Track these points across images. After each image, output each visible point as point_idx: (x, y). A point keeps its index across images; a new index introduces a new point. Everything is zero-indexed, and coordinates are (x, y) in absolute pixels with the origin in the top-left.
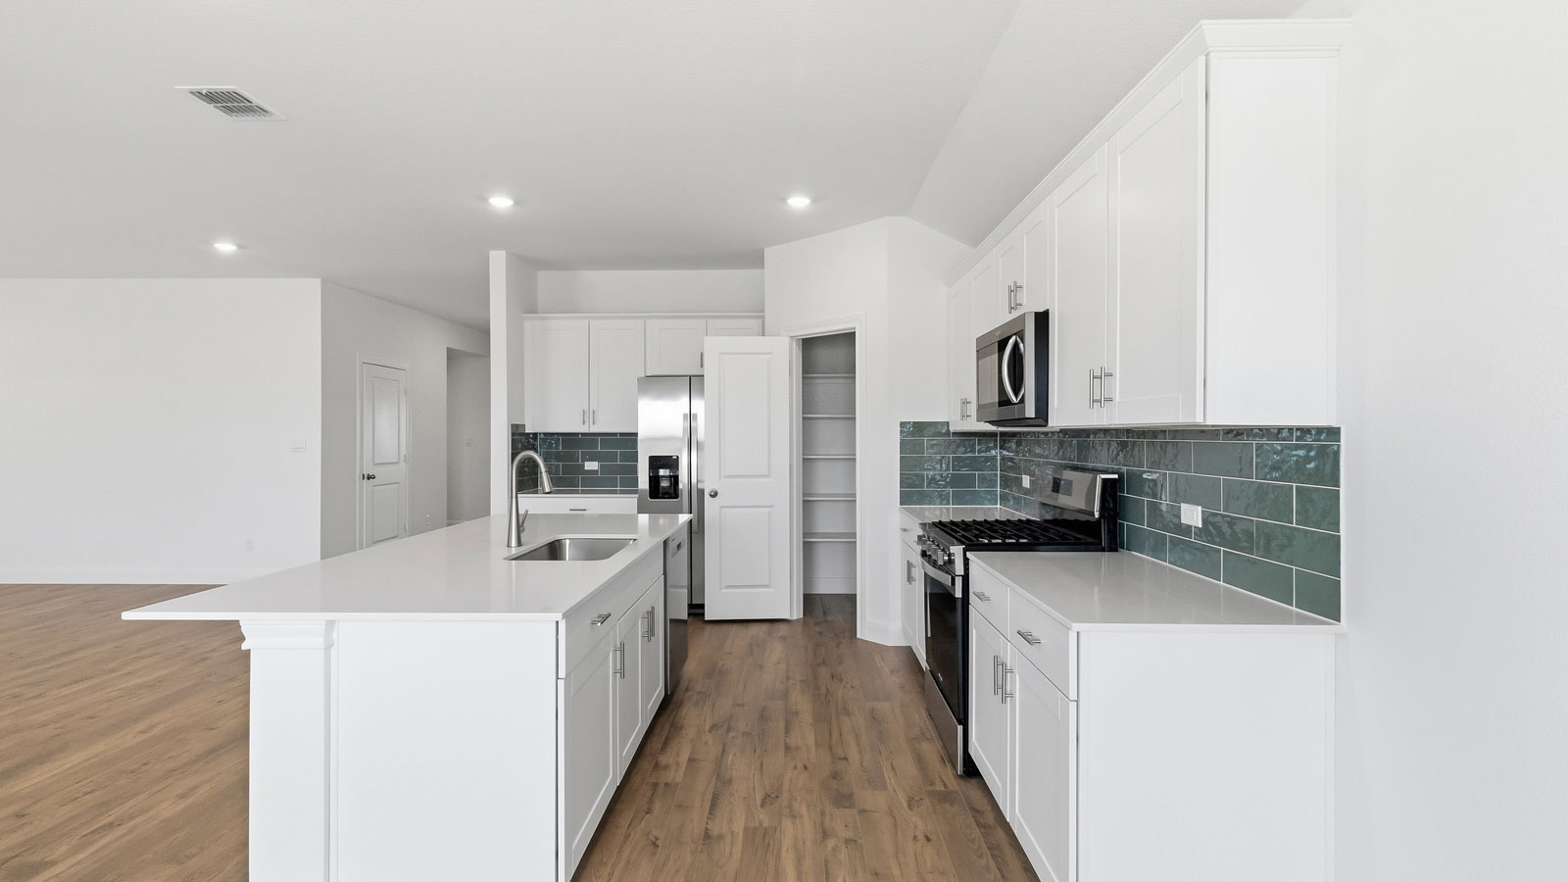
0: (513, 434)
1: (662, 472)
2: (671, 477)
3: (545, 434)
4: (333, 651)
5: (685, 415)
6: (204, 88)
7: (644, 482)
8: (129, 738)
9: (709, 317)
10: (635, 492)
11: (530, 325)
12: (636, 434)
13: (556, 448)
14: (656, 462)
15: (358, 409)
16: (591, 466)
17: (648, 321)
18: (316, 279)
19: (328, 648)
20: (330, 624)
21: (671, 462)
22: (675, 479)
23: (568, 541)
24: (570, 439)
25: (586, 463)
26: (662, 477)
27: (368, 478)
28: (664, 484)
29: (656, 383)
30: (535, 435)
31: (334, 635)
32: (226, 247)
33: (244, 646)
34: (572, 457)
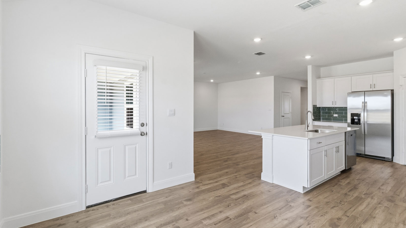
0: (313, 107)
1: (355, 118)
2: (358, 119)
3: (323, 107)
4: (273, 140)
5: (363, 102)
6: (256, 53)
7: (349, 120)
8: (246, 154)
9: (373, 74)
10: (347, 123)
11: (318, 81)
12: (347, 107)
13: (326, 110)
14: (353, 115)
15: (281, 102)
16: (335, 115)
17: (352, 77)
18: (272, 76)
19: (272, 139)
20: (273, 135)
21: (358, 115)
22: (359, 120)
23: (319, 130)
24: (329, 109)
25: (334, 115)
26: (355, 119)
27: (283, 117)
28: (356, 121)
29: (354, 93)
30: (320, 107)
31: (273, 138)
32: (258, 73)
33: (262, 137)
34: (330, 113)
